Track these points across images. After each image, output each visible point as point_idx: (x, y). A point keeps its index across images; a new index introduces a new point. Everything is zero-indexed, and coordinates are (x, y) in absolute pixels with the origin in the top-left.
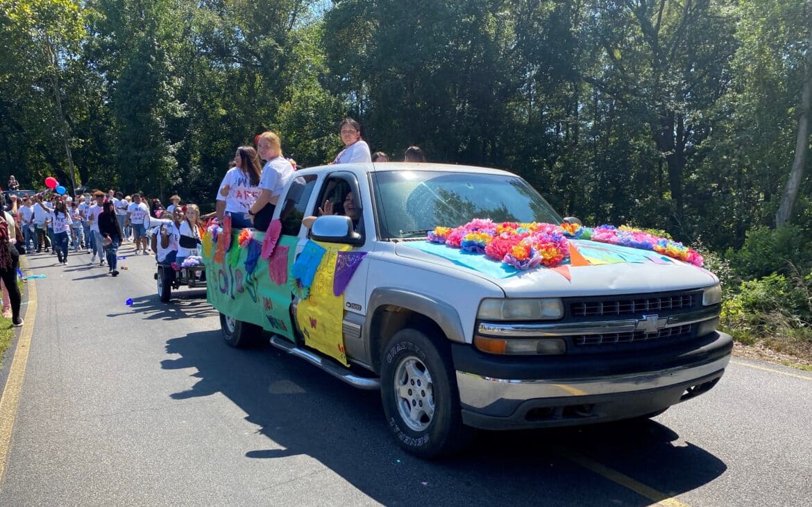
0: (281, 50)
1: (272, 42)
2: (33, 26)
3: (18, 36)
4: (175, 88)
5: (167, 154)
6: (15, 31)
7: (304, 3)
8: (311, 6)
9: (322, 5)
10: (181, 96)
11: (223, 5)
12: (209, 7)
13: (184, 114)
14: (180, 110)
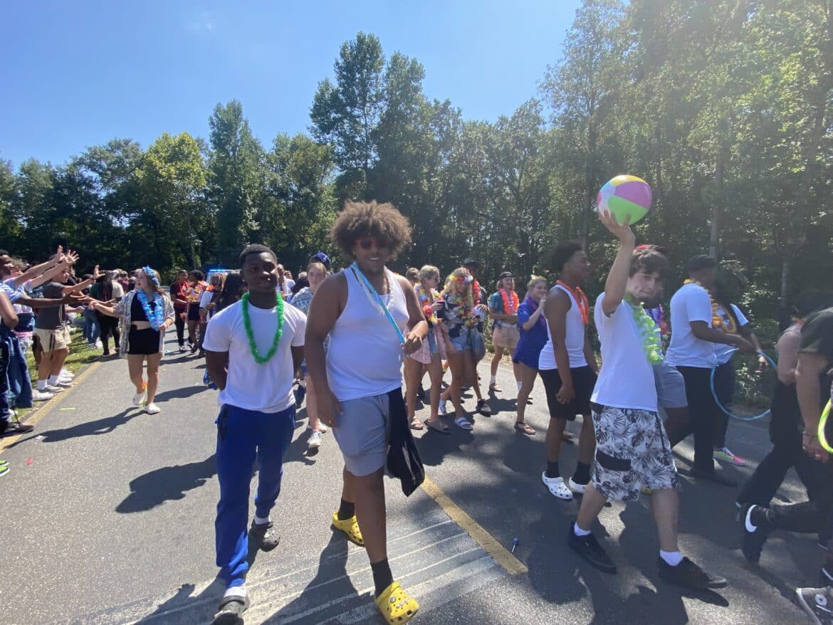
0: (313, 194)
1: (309, 191)
2: (175, 178)
3: (166, 185)
4: (253, 214)
6: (164, 181)
7: (328, 170)
8: (332, 172)
9: (335, 173)
10: (256, 218)
11: (283, 170)
12: (276, 171)
13: (258, 228)
14: (255, 226)
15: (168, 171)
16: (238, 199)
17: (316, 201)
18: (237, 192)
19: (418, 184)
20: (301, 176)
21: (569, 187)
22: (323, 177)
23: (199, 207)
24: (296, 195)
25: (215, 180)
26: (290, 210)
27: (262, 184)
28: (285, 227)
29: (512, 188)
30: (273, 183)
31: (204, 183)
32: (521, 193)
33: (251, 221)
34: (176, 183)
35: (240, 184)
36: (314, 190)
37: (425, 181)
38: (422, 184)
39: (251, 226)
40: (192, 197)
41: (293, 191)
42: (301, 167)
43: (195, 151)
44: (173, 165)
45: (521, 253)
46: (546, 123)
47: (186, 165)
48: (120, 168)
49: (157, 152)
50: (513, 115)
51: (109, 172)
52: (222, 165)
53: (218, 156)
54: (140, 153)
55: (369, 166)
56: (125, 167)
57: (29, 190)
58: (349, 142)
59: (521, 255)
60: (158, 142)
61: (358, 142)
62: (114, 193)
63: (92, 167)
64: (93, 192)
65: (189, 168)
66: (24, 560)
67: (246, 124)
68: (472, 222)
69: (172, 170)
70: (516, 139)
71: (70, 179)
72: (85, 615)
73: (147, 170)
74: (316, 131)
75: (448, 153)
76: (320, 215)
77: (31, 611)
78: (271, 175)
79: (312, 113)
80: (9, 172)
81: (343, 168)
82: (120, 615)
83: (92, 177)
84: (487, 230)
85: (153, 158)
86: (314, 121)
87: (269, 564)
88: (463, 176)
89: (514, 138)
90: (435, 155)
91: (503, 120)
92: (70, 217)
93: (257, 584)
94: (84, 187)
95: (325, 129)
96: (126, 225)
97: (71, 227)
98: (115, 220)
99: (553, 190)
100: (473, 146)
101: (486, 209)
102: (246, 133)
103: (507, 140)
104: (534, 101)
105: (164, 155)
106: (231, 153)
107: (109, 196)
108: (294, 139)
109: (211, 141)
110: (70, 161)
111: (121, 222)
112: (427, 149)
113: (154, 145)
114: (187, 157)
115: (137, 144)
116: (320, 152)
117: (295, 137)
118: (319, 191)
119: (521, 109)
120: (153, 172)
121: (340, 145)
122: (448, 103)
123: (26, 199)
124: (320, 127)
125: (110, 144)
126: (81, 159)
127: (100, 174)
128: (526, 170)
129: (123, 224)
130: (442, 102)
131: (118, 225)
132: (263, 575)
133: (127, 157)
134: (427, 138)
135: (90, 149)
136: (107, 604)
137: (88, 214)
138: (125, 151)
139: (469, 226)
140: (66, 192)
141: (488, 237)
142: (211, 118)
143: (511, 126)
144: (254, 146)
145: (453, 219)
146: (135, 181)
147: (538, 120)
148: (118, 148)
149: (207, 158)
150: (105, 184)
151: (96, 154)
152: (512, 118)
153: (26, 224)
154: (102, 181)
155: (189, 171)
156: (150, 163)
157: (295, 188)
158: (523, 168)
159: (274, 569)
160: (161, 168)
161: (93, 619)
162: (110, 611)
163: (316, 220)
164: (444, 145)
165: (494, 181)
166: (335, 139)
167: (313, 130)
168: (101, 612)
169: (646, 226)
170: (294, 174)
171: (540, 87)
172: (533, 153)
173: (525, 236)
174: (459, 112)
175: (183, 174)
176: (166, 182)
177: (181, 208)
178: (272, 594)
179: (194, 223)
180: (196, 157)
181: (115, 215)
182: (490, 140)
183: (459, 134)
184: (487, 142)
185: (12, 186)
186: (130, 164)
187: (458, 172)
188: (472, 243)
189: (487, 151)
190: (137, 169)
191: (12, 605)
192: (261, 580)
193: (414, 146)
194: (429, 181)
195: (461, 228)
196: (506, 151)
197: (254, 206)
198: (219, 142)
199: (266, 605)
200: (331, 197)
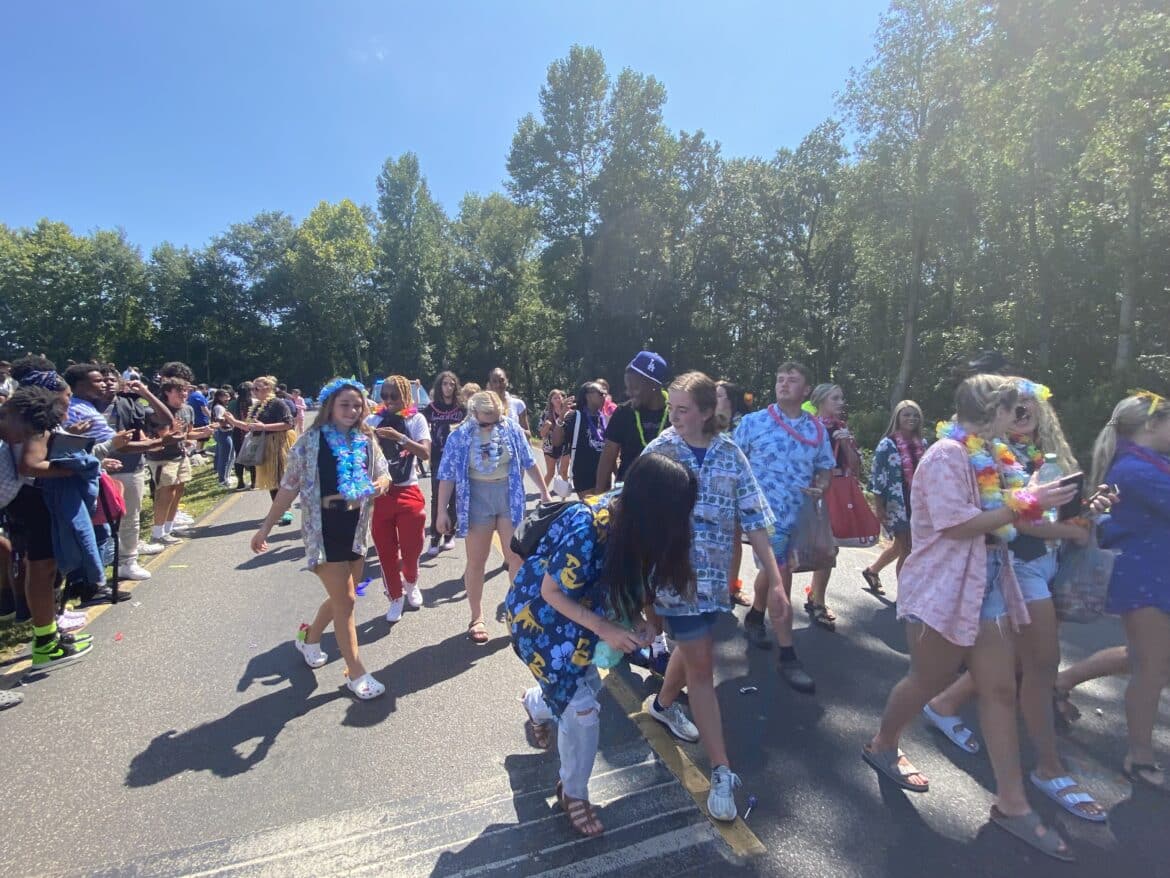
0: (511, 275)
1: (505, 270)
2: (335, 261)
4: (433, 304)
5: (425, 353)
6: (321, 265)
7: (532, 241)
8: (537, 244)
9: (542, 244)
10: (437, 310)
11: (472, 244)
12: (463, 244)
13: (439, 324)
14: (436, 320)
15: (327, 251)
16: (415, 285)
17: (515, 284)
18: (412, 276)
19: (656, 254)
20: (496, 249)
21: (886, 250)
22: (525, 250)
23: (367, 298)
24: (489, 276)
25: (385, 261)
26: (481, 299)
27: (444, 263)
28: (475, 321)
29: (797, 254)
30: (459, 262)
31: (371, 265)
32: (813, 260)
33: (430, 314)
34: (336, 266)
35: (416, 264)
36: (512, 269)
37: (666, 249)
38: (661, 254)
39: (430, 320)
40: (357, 284)
41: (484, 271)
42: (496, 238)
43: (360, 223)
44: (332, 244)
45: (811, 349)
46: (849, 155)
47: (349, 242)
48: (269, 251)
49: (312, 227)
50: (799, 146)
51: (256, 256)
52: (393, 240)
53: (388, 228)
54: (293, 228)
55: (586, 232)
56: (275, 248)
57: (162, 281)
58: (560, 201)
59: (811, 352)
60: (313, 214)
61: (571, 200)
62: (262, 283)
63: (236, 250)
64: (238, 282)
65: (352, 246)
66: (84, 772)
67: (424, 184)
68: (736, 305)
69: (332, 249)
70: (804, 180)
71: (210, 266)
72: (143, 858)
73: (302, 251)
74: (514, 188)
75: (701, 208)
76: (519, 303)
77: (80, 846)
78: (457, 252)
79: (509, 163)
80: (138, 259)
81: (552, 236)
82: (187, 861)
83: (235, 263)
84: (759, 318)
85: (307, 235)
86: (512, 175)
87: (388, 805)
88: (723, 239)
89: (800, 179)
90: (682, 210)
91: (784, 154)
92: (210, 315)
93: (368, 834)
94: (226, 277)
95: (526, 184)
96: (276, 323)
97: (211, 327)
98: (263, 317)
99: (860, 255)
100: (737, 195)
101: (758, 285)
102: (423, 196)
103: (790, 184)
104: (831, 123)
105: (321, 230)
106: (405, 224)
107: (257, 287)
108: (487, 201)
109: (379, 209)
110: (210, 244)
111: (270, 320)
112: (669, 203)
113: (309, 218)
114: (349, 232)
115: (290, 218)
116: (520, 217)
117: (487, 196)
118: (519, 270)
119: (811, 137)
120: (308, 254)
121: (547, 206)
122: (700, 135)
123: (159, 294)
124: (520, 182)
125: (257, 220)
126: (223, 240)
127: (246, 259)
128: (819, 226)
129: (273, 322)
130: (692, 134)
131: (268, 324)
132: (378, 821)
133: (277, 235)
134: (670, 188)
135: (232, 227)
136: (173, 844)
137: (232, 311)
138: (274, 227)
139: (732, 311)
140: (205, 283)
141: (762, 326)
142: (379, 179)
143: (796, 162)
144: (435, 213)
145: (708, 301)
146: (286, 266)
147: (837, 152)
148: (267, 224)
149: (375, 233)
150: (252, 271)
151: (240, 233)
152: (797, 151)
153: (159, 325)
154: (247, 268)
155: (352, 251)
156: (305, 243)
157: (488, 267)
158: (813, 223)
159: (392, 813)
160: (317, 248)
161: (152, 863)
162: (175, 854)
163: (515, 311)
164: (694, 196)
165: (771, 245)
166: (541, 197)
167: (510, 187)
168: (163, 855)
169: (1011, 304)
170: (487, 248)
171: (840, 101)
172: (830, 200)
173: (817, 323)
174: (717, 146)
175: (345, 255)
176: (324, 267)
177: (343, 299)
178: (386, 852)
179: (360, 318)
180: (362, 231)
181: (264, 310)
182: (764, 185)
183: (717, 178)
184: (760, 188)
185: (141, 277)
186: (281, 243)
187: (716, 233)
188: (737, 335)
189: (758, 202)
190: (289, 250)
191: (59, 834)
192: (374, 828)
193: (651, 200)
194: (673, 249)
195: (719, 315)
196: (788, 200)
197: (434, 294)
198: (390, 210)
199: (375, 866)
200: (536, 278)
